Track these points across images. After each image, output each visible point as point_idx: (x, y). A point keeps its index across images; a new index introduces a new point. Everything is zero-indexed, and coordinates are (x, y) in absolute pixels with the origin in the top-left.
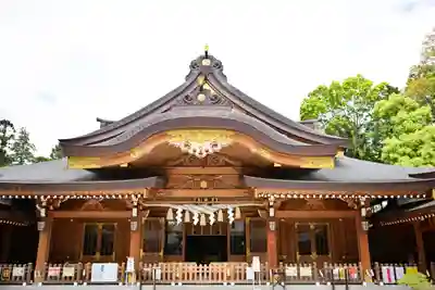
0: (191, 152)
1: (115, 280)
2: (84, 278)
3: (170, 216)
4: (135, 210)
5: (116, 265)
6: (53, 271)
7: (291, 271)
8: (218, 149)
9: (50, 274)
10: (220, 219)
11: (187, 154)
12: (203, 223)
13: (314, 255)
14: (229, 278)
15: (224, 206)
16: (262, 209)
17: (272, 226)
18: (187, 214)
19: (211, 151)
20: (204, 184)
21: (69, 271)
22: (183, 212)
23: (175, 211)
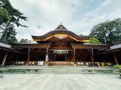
0: (59, 38)
1: (43, 65)
2: (36, 64)
3: (54, 52)
4: (47, 51)
5: (43, 62)
6: (30, 63)
7: (79, 63)
8: (65, 37)
9: (29, 63)
10: (64, 53)
11: (58, 39)
12: (61, 53)
13: (80, 60)
14: (66, 65)
15: (65, 50)
16: (72, 51)
17: (74, 54)
18: (58, 52)
19: (63, 38)
20: (61, 46)
21: (33, 63)
22: (57, 51)
23: (55, 51)
